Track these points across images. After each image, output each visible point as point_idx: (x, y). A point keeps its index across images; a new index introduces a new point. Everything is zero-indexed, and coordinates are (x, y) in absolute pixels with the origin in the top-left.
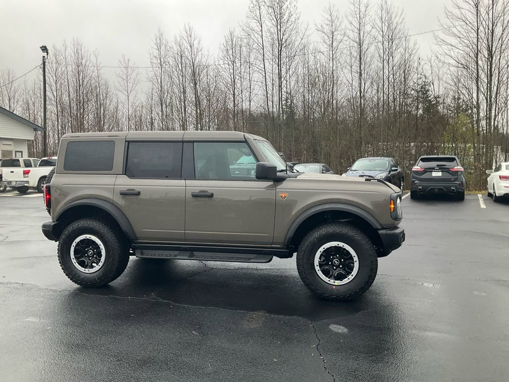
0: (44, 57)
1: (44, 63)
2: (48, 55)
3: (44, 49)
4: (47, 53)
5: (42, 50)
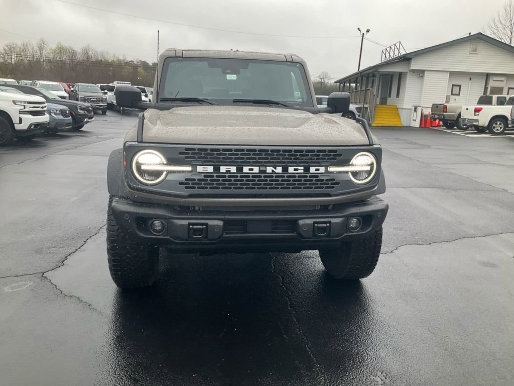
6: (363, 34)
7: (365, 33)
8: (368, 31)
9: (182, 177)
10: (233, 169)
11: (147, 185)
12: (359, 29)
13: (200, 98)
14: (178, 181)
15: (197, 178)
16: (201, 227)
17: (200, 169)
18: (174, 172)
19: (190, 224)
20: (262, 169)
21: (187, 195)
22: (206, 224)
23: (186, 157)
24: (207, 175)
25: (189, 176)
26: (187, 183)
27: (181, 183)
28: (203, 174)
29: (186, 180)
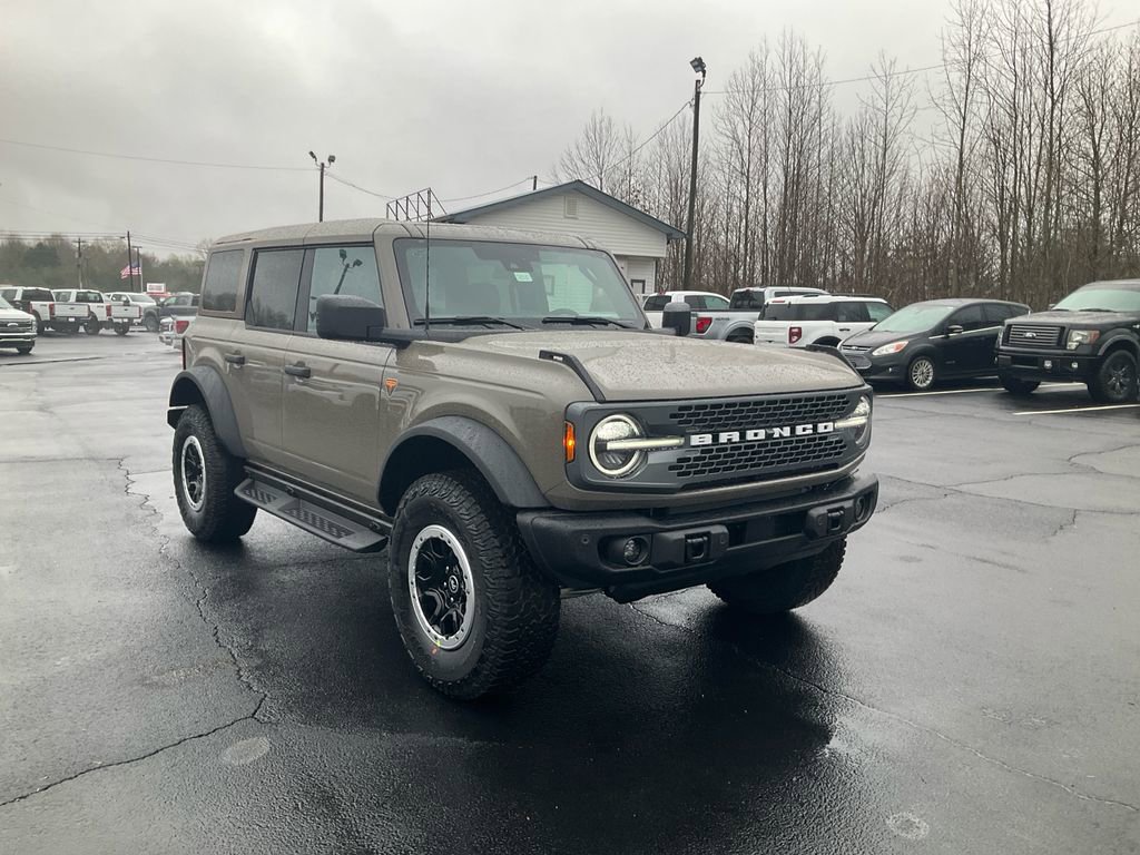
0: (698, 81)
1: (698, 94)
2: (704, 76)
3: (698, 64)
4: (704, 72)
5: (694, 67)
6: (323, 164)
7: (326, 164)
8: (332, 159)
9: (671, 457)
10: (736, 436)
11: (611, 477)
12: (312, 153)
13: (494, 316)
14: (665, 464)
15: (692, 456)
16: (700, 539)
17: (695, 440)
18: (658, 449)
19: (688, 537)
20: (769, 432)
21: (681, 486)
22: (707, 534)
23: (680, 422)
24: (706, 450)
25: (681, 453)
26: (681, 466)
27: (672, 468)
28: (700, 449)
29: (680, 460)
